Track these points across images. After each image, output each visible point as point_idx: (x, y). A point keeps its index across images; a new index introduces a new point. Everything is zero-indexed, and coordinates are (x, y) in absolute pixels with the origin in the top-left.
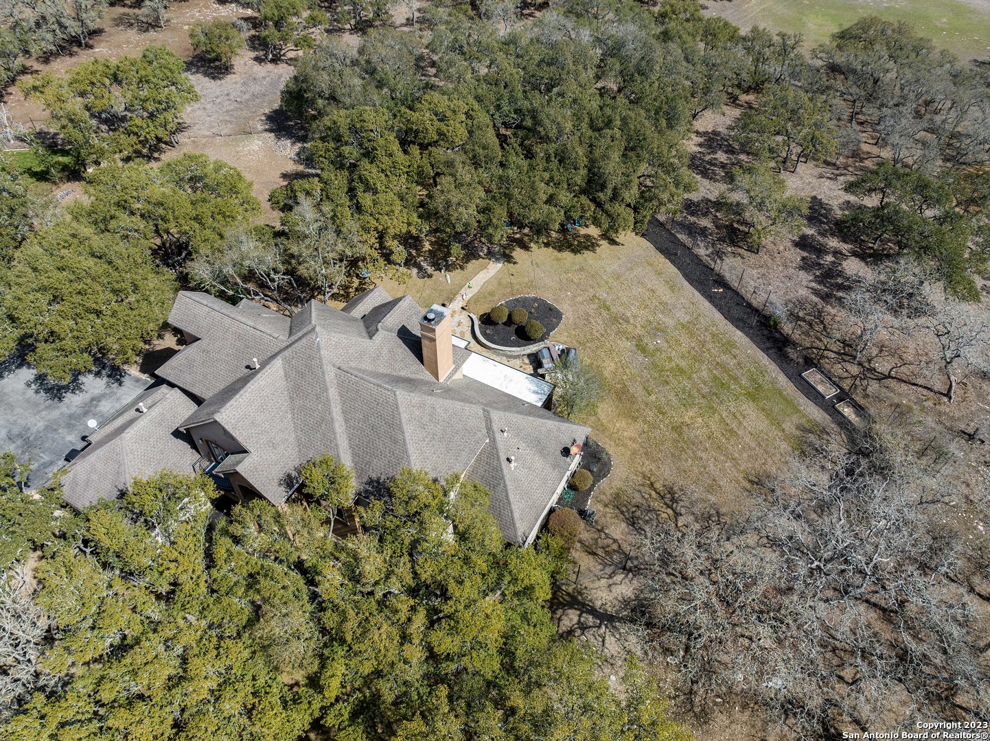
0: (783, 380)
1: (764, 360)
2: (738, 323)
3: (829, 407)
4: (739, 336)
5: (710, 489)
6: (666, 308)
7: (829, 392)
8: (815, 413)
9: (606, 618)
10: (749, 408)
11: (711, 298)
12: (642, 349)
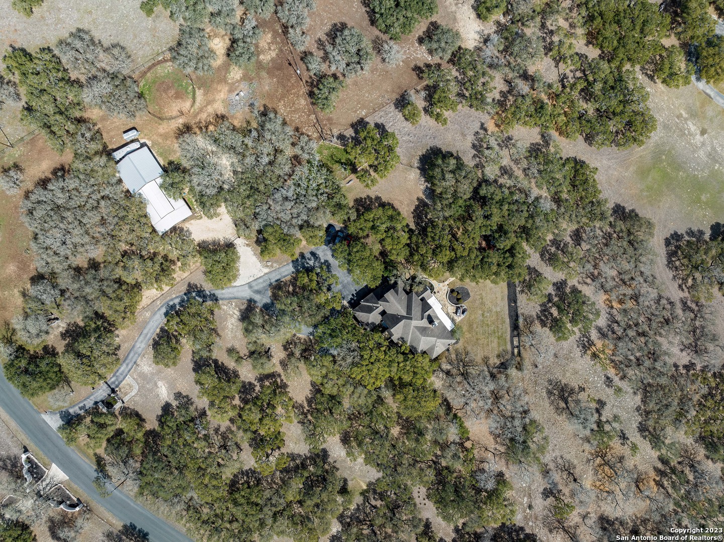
0: (508, 337)
1: (509, 330)
2: (510, 316)
3: (513, 347)
4: (508, 321)
5: (475, 355)
6: (496, 305)
7: (516, 343)
8: (509, 347)
9: (442, 371)
10: (496, 340)
11: (509, 306)
12: (483, 315)
